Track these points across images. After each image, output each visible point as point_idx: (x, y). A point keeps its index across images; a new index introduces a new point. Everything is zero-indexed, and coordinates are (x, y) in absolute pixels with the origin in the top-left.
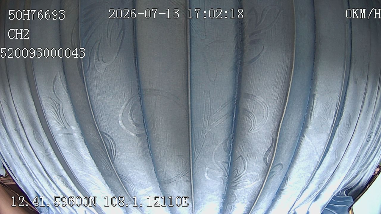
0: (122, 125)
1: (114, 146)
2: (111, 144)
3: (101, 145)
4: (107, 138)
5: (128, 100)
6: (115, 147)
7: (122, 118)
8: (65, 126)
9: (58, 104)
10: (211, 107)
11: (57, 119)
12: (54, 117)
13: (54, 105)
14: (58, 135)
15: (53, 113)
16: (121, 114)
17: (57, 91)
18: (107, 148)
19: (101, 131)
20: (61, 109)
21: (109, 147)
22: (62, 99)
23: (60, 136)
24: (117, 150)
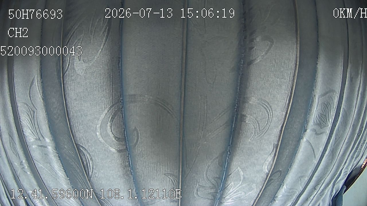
0: (100, 138)
1: (90, 162)
2: (87, 160)
3: (77, 160)
4: (83, 152)
5: (107, 108)
6: (92, 163)
7: (100, 129)
8: (39, 137)
9: (33, 111)
10: (208, 115)
11: (32, 128)
12: (29, 126)
13: (29, 112)
14: (32, 147)
15: (28, 121)
16: (100, 125)
17: (33, 97)
18: (83, 163)
19: (77, 143)
20: (35, 117)
21: (85, 162)
22: (37, 107)
23: (34, 148)
24: (94, 167)
